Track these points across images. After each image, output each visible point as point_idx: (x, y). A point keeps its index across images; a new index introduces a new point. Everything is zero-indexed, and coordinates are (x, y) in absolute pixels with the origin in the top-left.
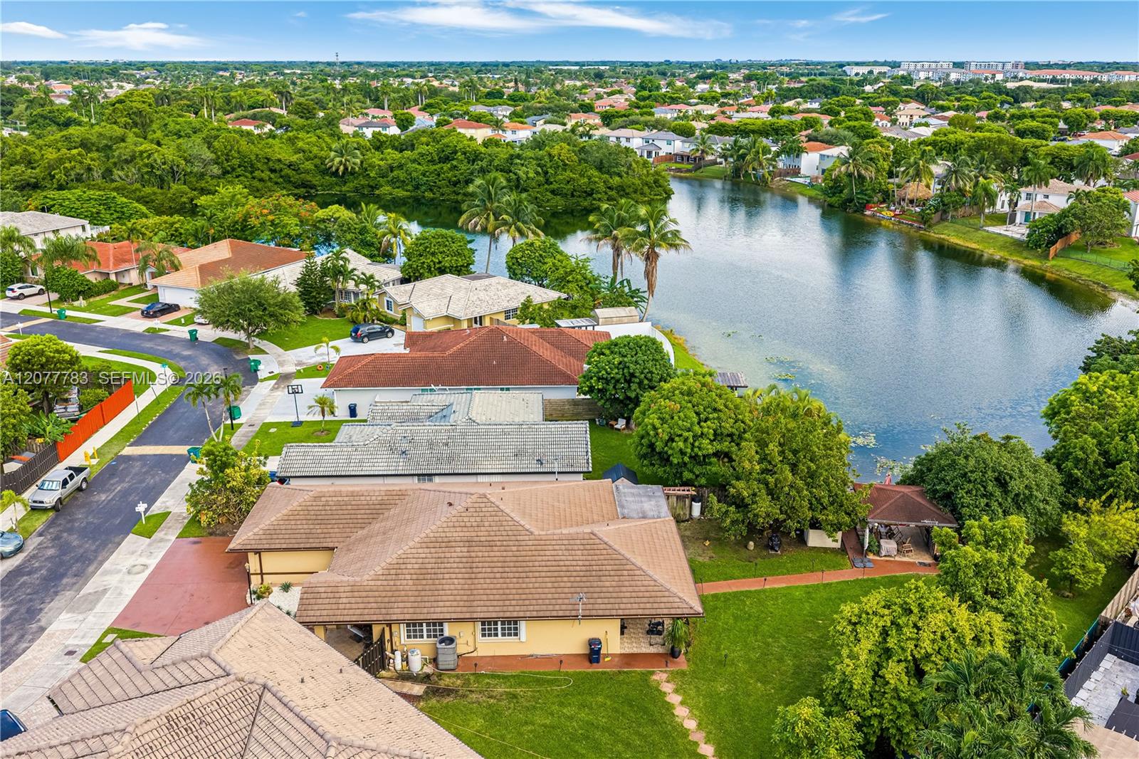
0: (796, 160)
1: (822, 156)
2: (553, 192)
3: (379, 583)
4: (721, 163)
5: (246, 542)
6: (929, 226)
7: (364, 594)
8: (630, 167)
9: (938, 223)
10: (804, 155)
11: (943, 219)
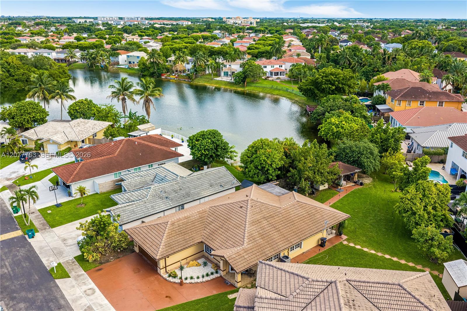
0: (116, 58)
1: (128, 56)
2: (16, 80)
3: (251, 245)
4: (78, 62)
5: (162, 253)
6: (193, 80)
7: (251, 251)
8: (51, 65)
9: (195, 79)
10: (120, 56)
11: (196, 77)
